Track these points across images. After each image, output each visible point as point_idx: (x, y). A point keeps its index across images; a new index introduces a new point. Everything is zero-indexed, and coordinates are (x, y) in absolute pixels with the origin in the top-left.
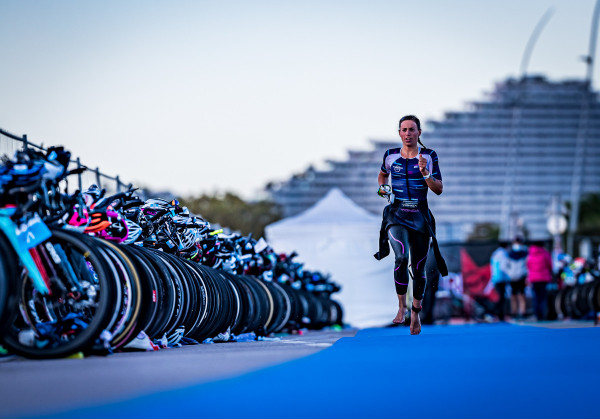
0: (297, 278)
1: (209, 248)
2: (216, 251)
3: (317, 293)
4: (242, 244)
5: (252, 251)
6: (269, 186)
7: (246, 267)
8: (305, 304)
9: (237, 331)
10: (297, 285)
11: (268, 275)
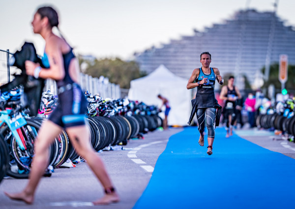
0: (143, 110)
1: (102, 108)
2: (105, 109)
3: (152, 115)
4: (118, 103)
5: (122, 105)
6: (135, 54)
7: (119, 112)
8: (146, 123)
9: (114, 145)
10: (143, 113)
11: (129, 114)
